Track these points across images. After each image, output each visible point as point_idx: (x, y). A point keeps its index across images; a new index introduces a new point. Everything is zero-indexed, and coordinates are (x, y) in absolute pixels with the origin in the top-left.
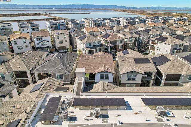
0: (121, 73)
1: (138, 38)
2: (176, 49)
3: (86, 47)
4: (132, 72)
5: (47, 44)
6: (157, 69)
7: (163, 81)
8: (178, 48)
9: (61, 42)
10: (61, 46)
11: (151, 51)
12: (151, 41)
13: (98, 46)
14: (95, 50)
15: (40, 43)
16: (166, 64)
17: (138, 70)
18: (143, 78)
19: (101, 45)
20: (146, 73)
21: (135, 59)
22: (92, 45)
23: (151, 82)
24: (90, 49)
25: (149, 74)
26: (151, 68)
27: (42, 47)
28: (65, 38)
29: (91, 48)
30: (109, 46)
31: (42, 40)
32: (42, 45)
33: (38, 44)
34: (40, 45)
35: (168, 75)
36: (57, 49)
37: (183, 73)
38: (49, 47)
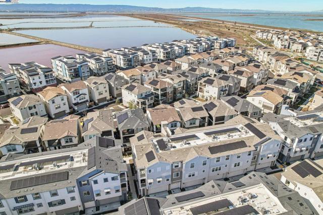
0: (185, 121)
1: (186, 80)
2: (222, 91)
3: (138, 98)
4: (193, 119)
5: (85, 98)
6: (209, 114)
7: (214, 122)
8: (224, 89)
9: (100, 94)
10: (100, 98)
11: (200, 93)
12: (199, 83)
13: (149, 95)
14: (147, 101)
15: (77, 97)
16: (214, 109)
17: (196, 117)
18: (200, 122)
19: (152, 94)
20: (202, 118)
21: (192, 108)
22: (144, 96)
23: (206, 124)
24: (143, 100)
25: (204, 118)
26: (204, 114)
27: (79, 102)
28: (105, 87)
29: (143, 98)
30: (159, 93)
31: (79, 93)
32: (80, 100)
33: (75, 99)
34: (78, 100)
35: (216, 118)
36: (97, 102)
37: (226, 115)
38: (87, 101)
